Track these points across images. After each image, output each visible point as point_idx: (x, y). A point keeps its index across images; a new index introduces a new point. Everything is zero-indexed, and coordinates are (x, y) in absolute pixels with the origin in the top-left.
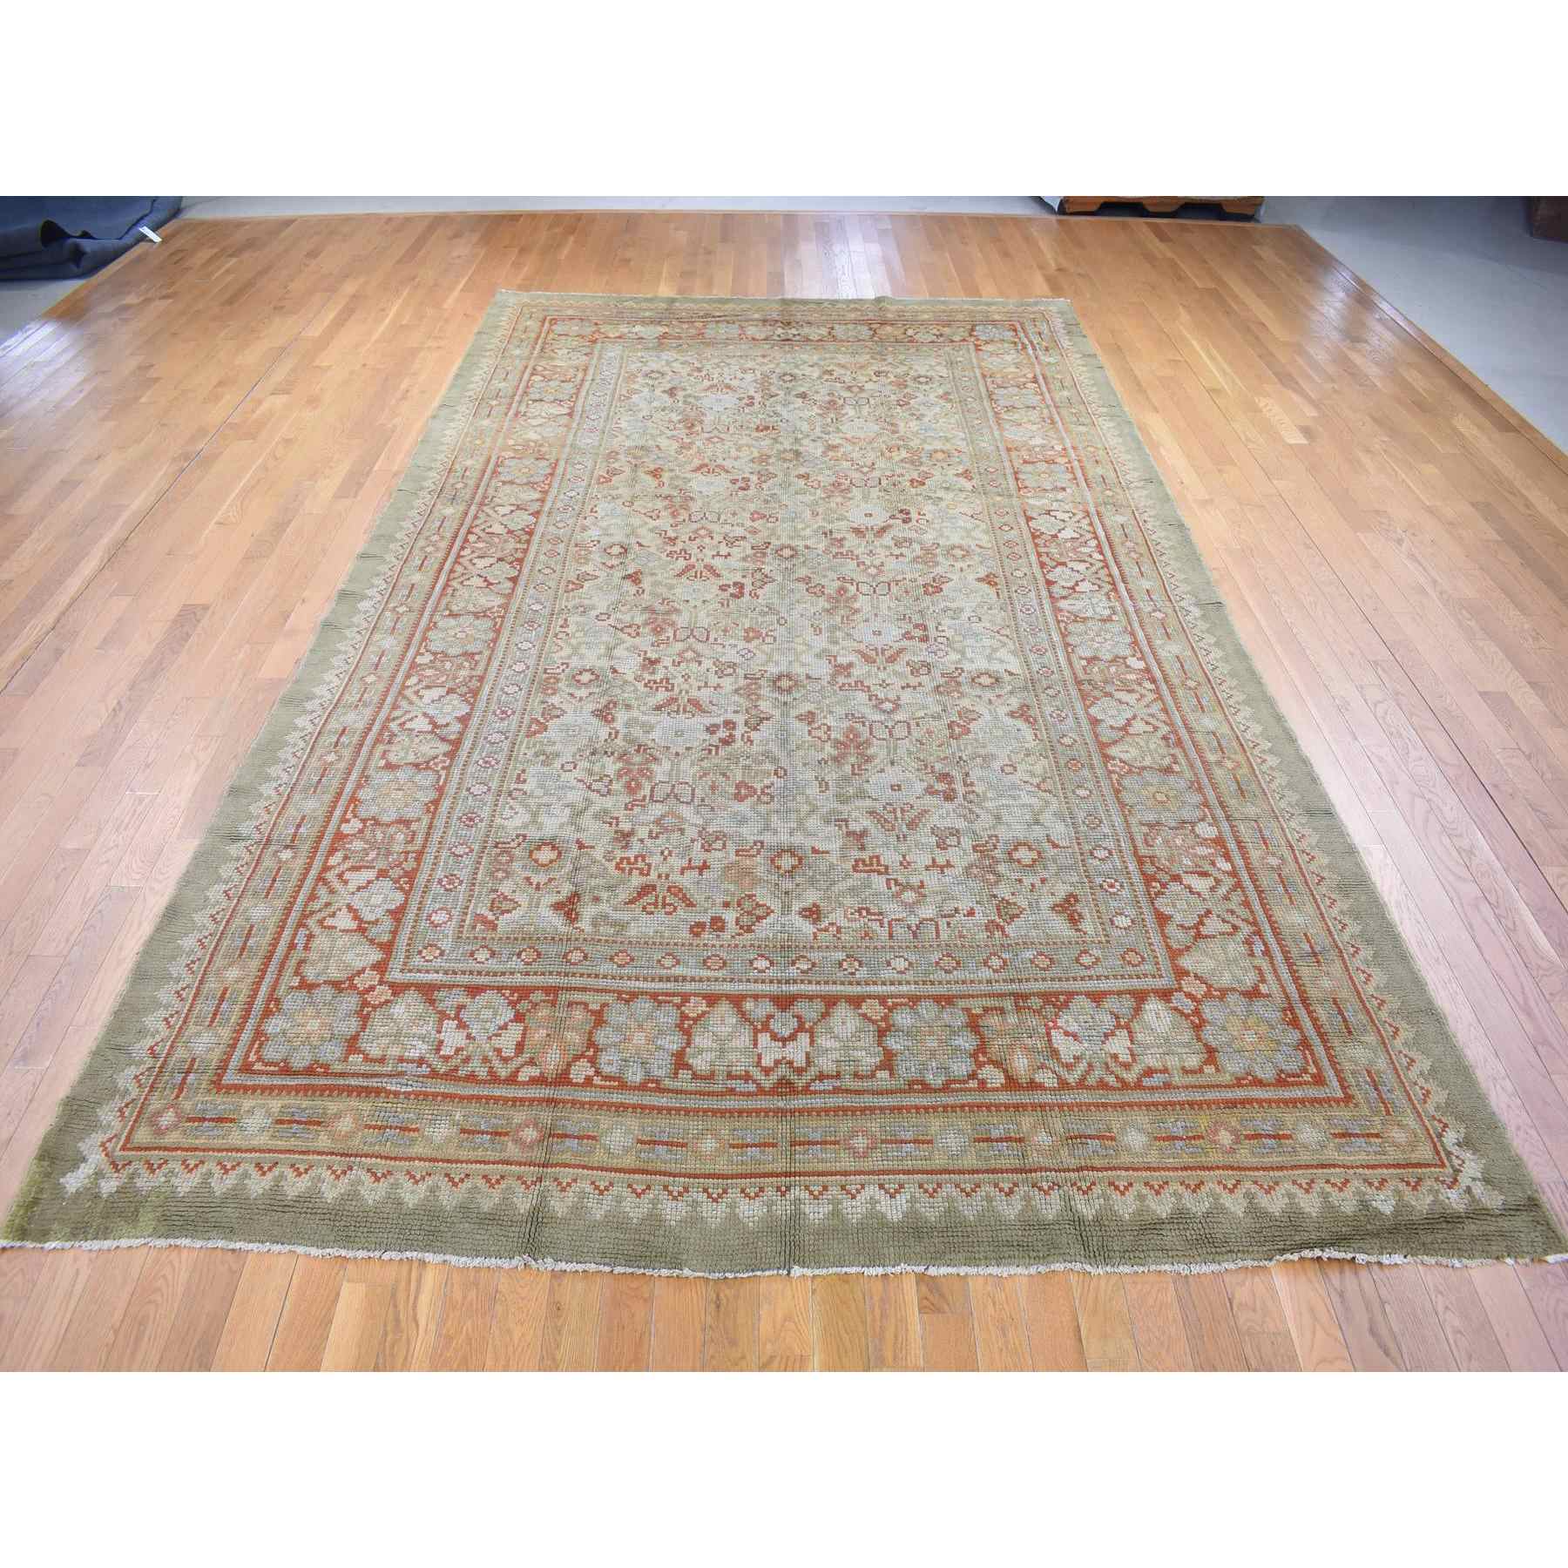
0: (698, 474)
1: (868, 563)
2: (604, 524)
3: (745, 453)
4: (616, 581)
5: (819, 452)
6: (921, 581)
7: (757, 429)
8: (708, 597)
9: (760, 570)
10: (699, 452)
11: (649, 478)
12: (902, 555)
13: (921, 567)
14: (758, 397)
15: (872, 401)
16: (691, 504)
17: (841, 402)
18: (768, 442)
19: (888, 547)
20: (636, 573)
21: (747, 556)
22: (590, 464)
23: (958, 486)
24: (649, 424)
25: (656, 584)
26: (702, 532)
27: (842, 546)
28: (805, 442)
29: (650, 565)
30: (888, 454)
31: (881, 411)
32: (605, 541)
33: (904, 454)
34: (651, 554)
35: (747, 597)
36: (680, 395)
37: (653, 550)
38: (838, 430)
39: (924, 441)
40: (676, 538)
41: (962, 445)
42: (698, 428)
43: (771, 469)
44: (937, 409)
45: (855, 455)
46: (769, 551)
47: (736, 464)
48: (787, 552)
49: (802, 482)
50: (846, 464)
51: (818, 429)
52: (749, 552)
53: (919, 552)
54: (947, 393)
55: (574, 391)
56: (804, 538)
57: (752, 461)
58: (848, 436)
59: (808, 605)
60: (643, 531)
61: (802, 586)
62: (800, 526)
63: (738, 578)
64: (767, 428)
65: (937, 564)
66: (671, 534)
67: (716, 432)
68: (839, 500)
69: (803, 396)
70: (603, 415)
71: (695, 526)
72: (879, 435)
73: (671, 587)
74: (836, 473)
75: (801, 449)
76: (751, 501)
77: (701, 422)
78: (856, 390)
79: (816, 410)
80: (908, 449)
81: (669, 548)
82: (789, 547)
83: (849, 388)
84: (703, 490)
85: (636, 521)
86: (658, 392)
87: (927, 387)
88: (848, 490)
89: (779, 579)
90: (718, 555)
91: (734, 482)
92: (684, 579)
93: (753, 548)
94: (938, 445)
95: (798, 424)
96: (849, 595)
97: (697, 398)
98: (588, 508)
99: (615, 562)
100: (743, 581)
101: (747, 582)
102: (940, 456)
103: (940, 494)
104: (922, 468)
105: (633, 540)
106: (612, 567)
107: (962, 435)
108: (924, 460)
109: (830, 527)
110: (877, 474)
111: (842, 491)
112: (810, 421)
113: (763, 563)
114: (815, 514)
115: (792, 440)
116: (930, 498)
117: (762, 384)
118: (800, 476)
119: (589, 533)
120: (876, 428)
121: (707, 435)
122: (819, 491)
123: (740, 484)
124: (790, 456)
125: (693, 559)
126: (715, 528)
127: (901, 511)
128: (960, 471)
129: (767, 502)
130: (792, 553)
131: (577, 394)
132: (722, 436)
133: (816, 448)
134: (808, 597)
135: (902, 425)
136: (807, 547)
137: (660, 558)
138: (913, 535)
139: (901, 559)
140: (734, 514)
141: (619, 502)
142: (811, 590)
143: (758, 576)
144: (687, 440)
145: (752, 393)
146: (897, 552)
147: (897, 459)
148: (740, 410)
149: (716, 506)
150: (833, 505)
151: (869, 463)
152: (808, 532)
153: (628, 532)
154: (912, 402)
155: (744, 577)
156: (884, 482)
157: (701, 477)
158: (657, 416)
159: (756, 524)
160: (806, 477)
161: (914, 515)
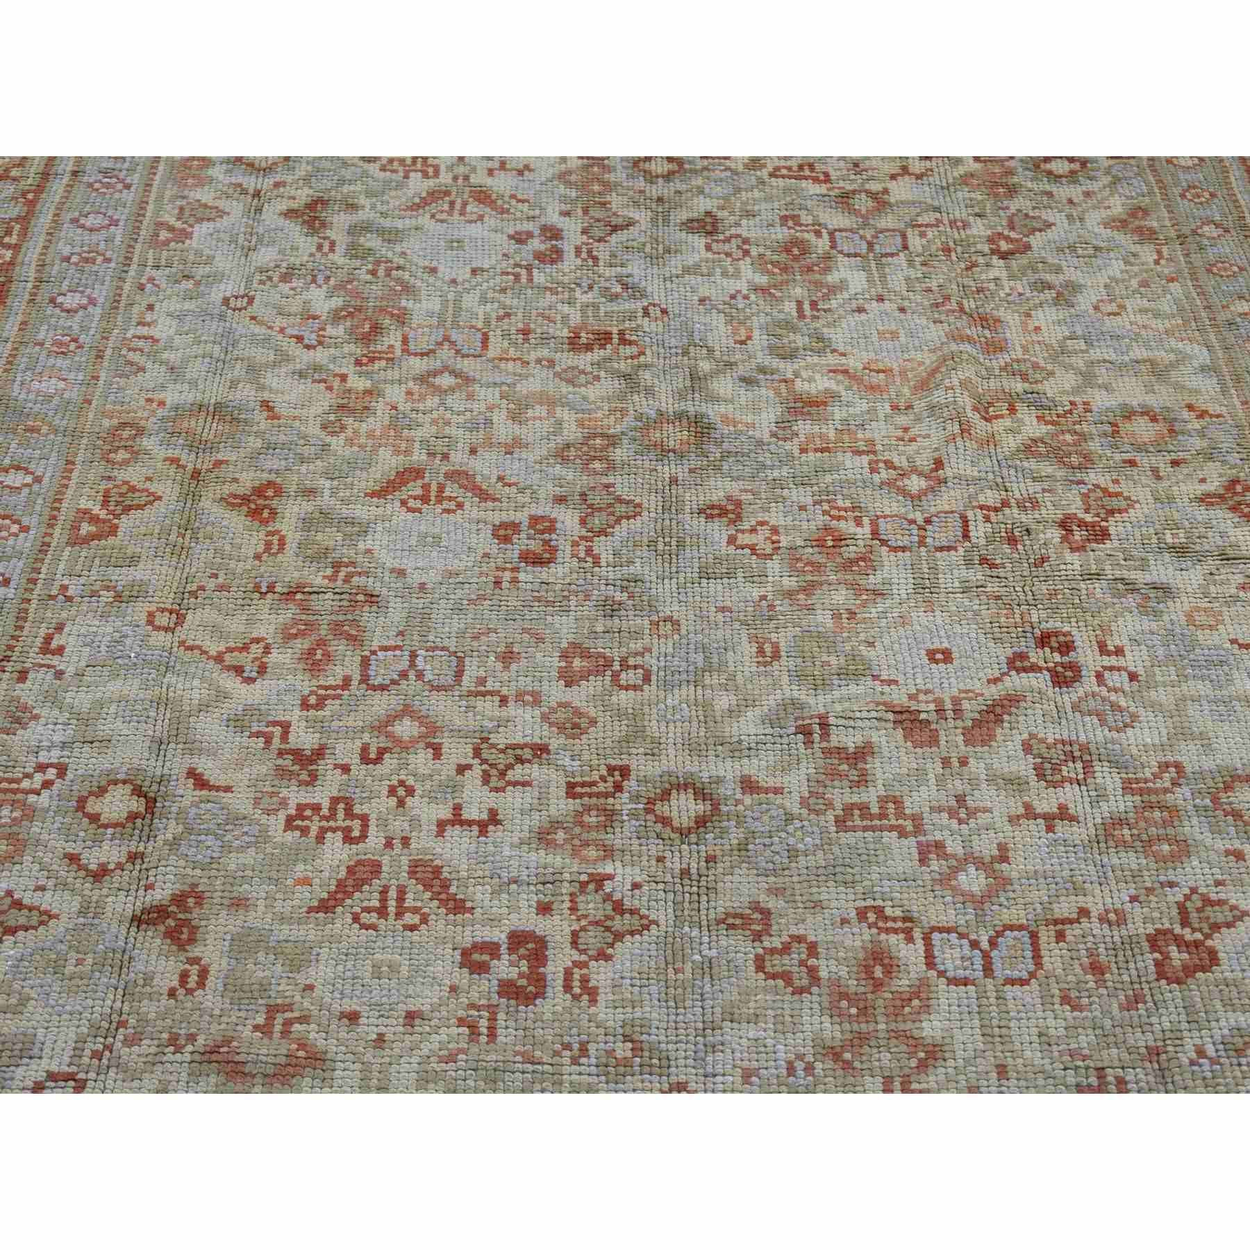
0: (392, 507)
1: (954, 846)
2: (81, 699)
3: (536, 427)
4: (113, 930)
5: (767, 419)
6: (1139, 924)
7: (574, 343)
8: (426, 998)
9: (599, 881)
10: (398, 423)
11: (236, 521)
12: (1064, 814)
13: (1131, 860)
14: (572, 229)
15: (915, 242)
16: (367, 616)
17: (822, 244)
18: (607, 386)
19: (1014, 783)
20: (179, 900)
21: (555, 824)
22: (48, 470)
23: (1213, 541)
24: (241, 325)
25: (244, 945)
26: (406, 729)
27: (863, 780)
28: (724, 385)
29: (232, 862)
30: (981, 427)
31: (943, 275)
32: (85, 763)
33: (1032, 427)
34: (236, 820)
35: (555, 1001)
36: (339, 222)
37: (240, 802)
38: (822, 344)
39: (1088, 378)
40: (320, 752)
41: (1206, 389)
42: (392, 339)
43: (623, 486)
44: (1116, 267)
45: (879, 431)
46: (623, 802)
47: (513, 468)
48: (684, 808)
49: (718, 532)
50: (855, 466)
51: (759, 340)
52: (561, 806)
53: (1121, 804)
54: (1138, 211)
55: (15, 210)
56: (737, 750)
57: (561, 455)
58: (854, 363)
59: (763, 1031)
60: (210, 727)
61: (741, 949)
62: (723, 702)
63: (526, 919)
64: (604, 338)
65: (1183, 849)
66: (304, 738)
67: (445, 353)
68: (841, 597)
69: (707, 226)
70: (101, 293)
71: (381, 704)
72: (948, 361)
73: (299, 959)
74: (824, 499)
75: (713, 412)
76: (560, 604)
77: (402, 318)
78: (863, 203)
79: (749, 274)
80: (1042, 407)
81: (295, 796)
82: (687, 785)
83: (845, 199)
84: (408, 564)
85: (189, 689)
86: (271, 215)
87: (1075, 192)
88: (866, 561)
89: (663, 914)
90: (457, 819)
91: (505, 532)
92: (341, 921)
93: (571, 790)
94: (1131, 392)
95: (699, 320)
96: (903, 983)
97: (392, 236)
98: (34, 634)
99: (110, 852)
100: (541, 926)
101: (557, 928)
102: (1143, 429)
103: (1163, 570)
104: (1092, 477)
105: (177, 764)
106: (101, 874)
107: (1201, 355)
108: (1094, 446)
109: (817, 703)
110: (949, 499)
111: (849, 564)
112: (731, 308)
113: (609, 853)
114: (768, 655)
115: (681, 382)
116: (1131, 587)
117: (583, 187)
118: (712, 512)
119: (32, 734)
120: (935, 334)
121: (418, 365)
122: (774, 566)
123: (523, 542)
124: (675, 436)
125: (375, 839)
126: (443, 708)
127: (1044, 640)
128: (1213, 486)
129: (611, 609)
130: (701, 808)
131: (25, 220)
132: (466, 365)
133: (756, 410)
134: (765, 996)
135: (1011, 319)
136: (749, 785)
137: (263, 837)
138: (1090, 732)
139: (1061, 828)
140: (508, 657)
141: (139, 611)
142: (776, 964)
143: (592, 905)
144: (358, 383)
145: (553, 217)
146: (1047, 802)
147: (1010, 443)
148: (518, 277)
149: (447, 628)
150: (823, 619)
151: (924, 462)
152: (748, 726)
153: (161, 730)
154: (1036, 241)
155: (544, 909)
156: (979, 531)
157: (402, 517)
158: (267, 298)
159: (580, 696)
160: (728, 511)
161: (1088, 657)
